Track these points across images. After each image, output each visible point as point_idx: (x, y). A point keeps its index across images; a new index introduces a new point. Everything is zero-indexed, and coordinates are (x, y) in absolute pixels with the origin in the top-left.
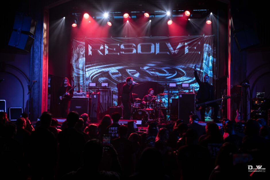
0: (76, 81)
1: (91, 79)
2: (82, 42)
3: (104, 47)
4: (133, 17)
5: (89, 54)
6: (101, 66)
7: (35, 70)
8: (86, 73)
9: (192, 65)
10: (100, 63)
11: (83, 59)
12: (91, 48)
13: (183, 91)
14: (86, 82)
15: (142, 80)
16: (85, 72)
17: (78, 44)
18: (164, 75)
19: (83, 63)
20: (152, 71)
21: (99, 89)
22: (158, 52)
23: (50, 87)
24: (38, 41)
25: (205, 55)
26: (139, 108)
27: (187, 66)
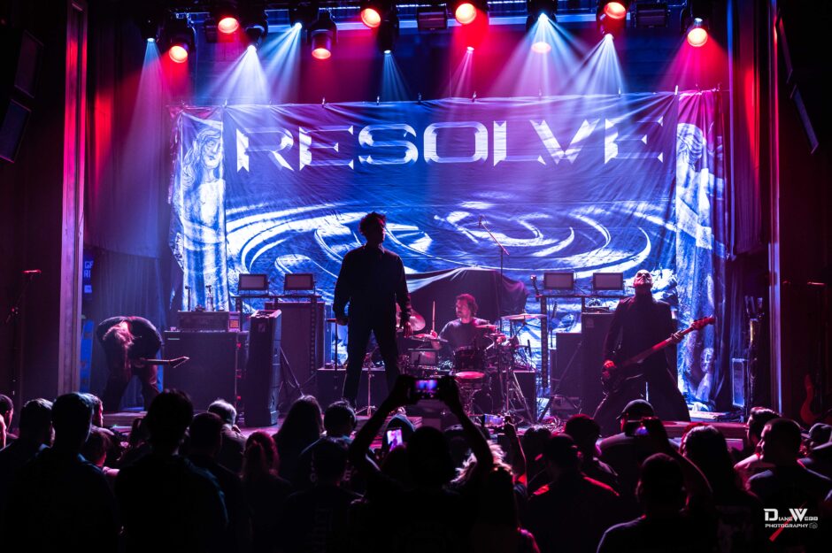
1: (247, 262)
3: (297, 140)
4: (404, 24)
5: (239, 168)
6: (286, 212)
8: (226, 240)
9: (631, 206)
10: (279, 202)
11: (217, 187)
12: (247, 145)
14: (227, 271)
15: (439, 262)
17: (196, 128)
19: (218, 199)
20: (480, 228)
21: (276, 298)
22: (500, 155)
23: (90, 291)
25: (683, 166)
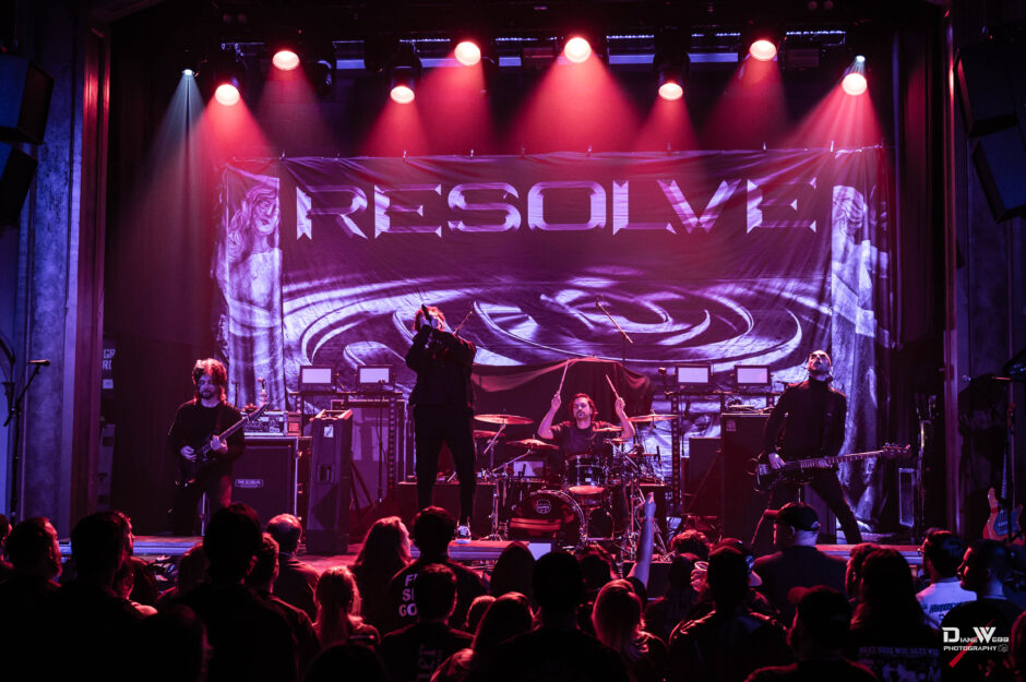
0: (236, 358)
1: (309, 351)
2: (263, 178)
3: (371, 202)
4: (505, 61)
5: (299, 234)
6: (358, 290)
7: (40, 310)
8: (282, 323)
9: (779, 284)
10: (349, 277)
11: (272, 259)
12: (309, 207)
13: (740, 403)
14: (284, 362)
15: (546, 352)
16: (278, 316)
18: (651, 328)
19: (272, 273)
20: (597, 310)
21: (346, 395)
22: (621, 221)
23: (111, 386)
24: (57, 170)
25: (840, 237)
26: (536, 487)
27: (756, 287)
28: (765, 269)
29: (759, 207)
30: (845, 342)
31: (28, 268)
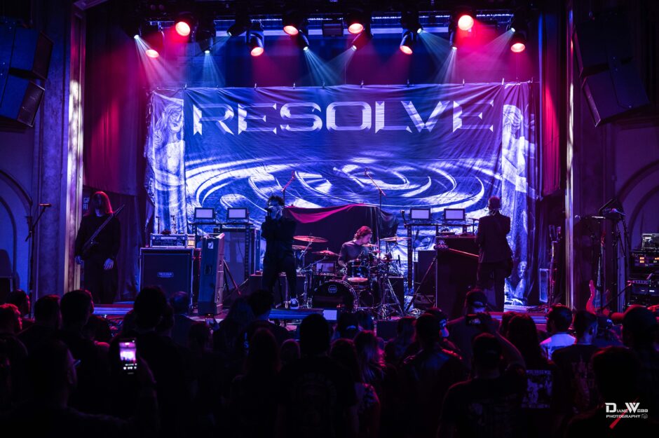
1: (201, 199)
3: (236, 113)
4: (313, 32)
5: (195, 132)
6: (229, 164)
7: (46, 175)
8: (185, 183)
9: (471, 162)
10: (223, 157)
11: (179, 146)
12: (201, 116)
13: (448, 230)
14: (186, 206)
18: (397, 187)
19: (180, 154)
20: (366, 177)
22: (380, 125)
24: (56, 95)
25: (507, 134)
26: (329, 278)
27: (458, 163)
28: (463, 153)
29: (460, 117)
30: (509, 196)
31: (39, 152)
